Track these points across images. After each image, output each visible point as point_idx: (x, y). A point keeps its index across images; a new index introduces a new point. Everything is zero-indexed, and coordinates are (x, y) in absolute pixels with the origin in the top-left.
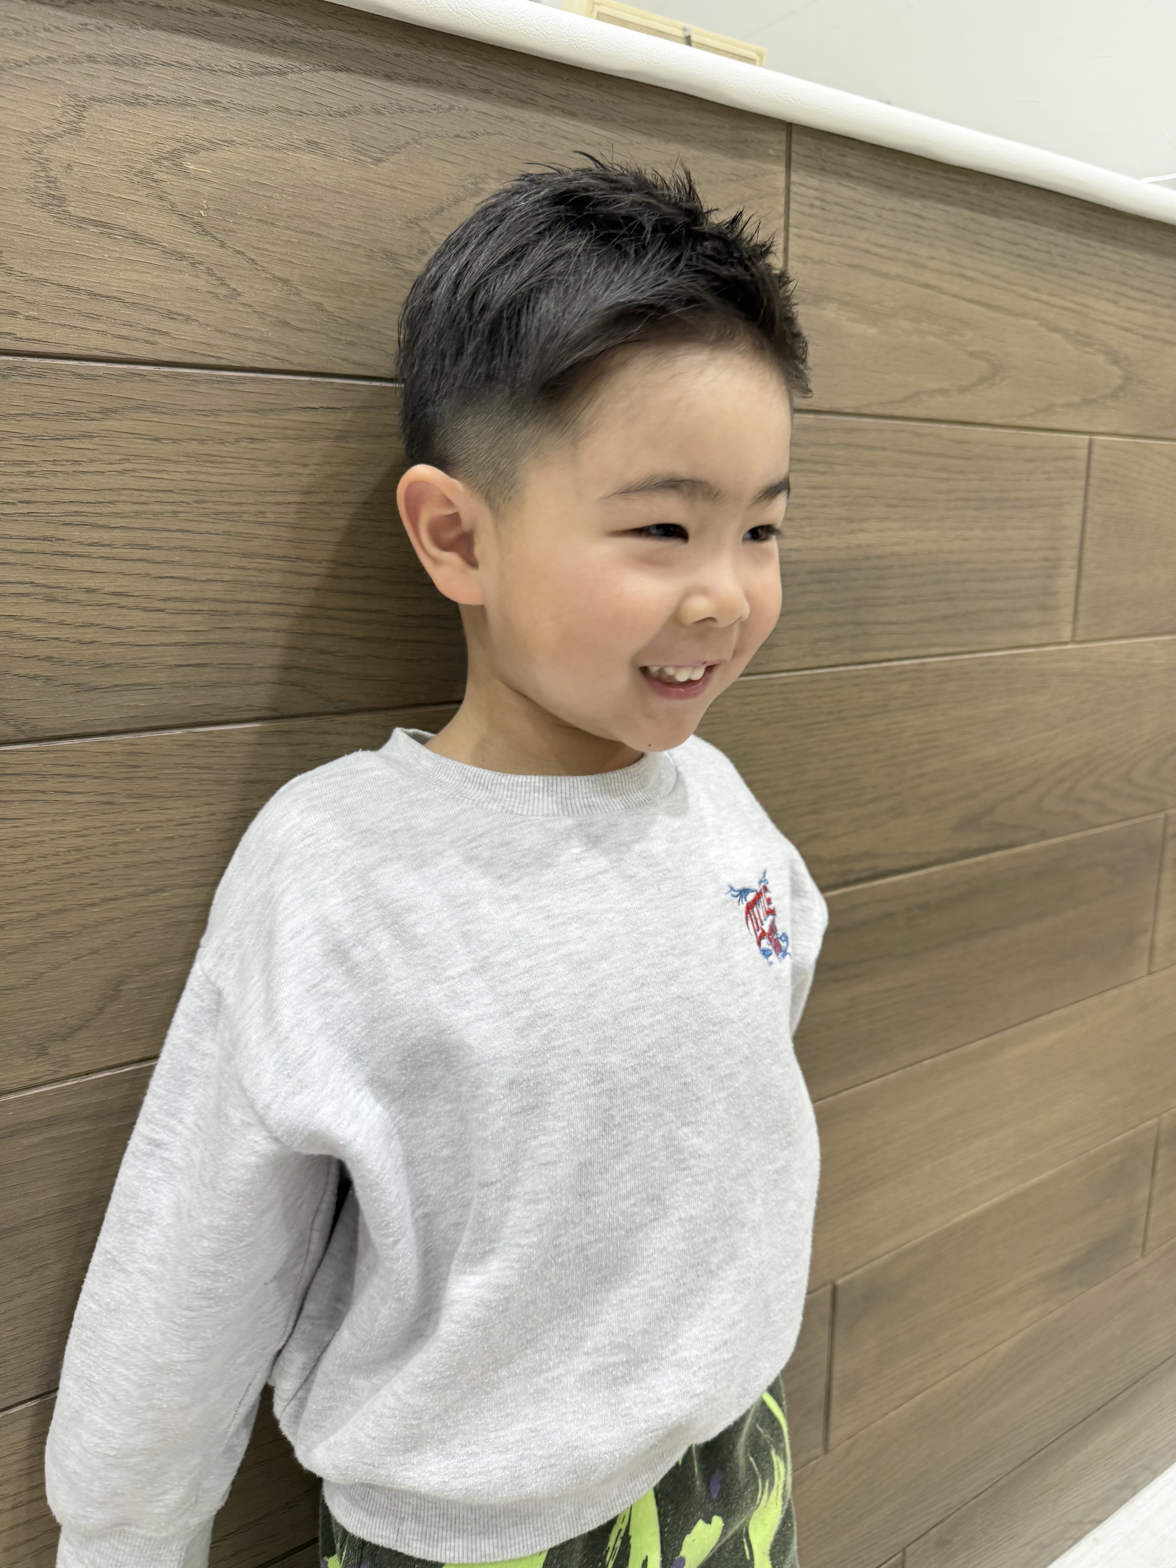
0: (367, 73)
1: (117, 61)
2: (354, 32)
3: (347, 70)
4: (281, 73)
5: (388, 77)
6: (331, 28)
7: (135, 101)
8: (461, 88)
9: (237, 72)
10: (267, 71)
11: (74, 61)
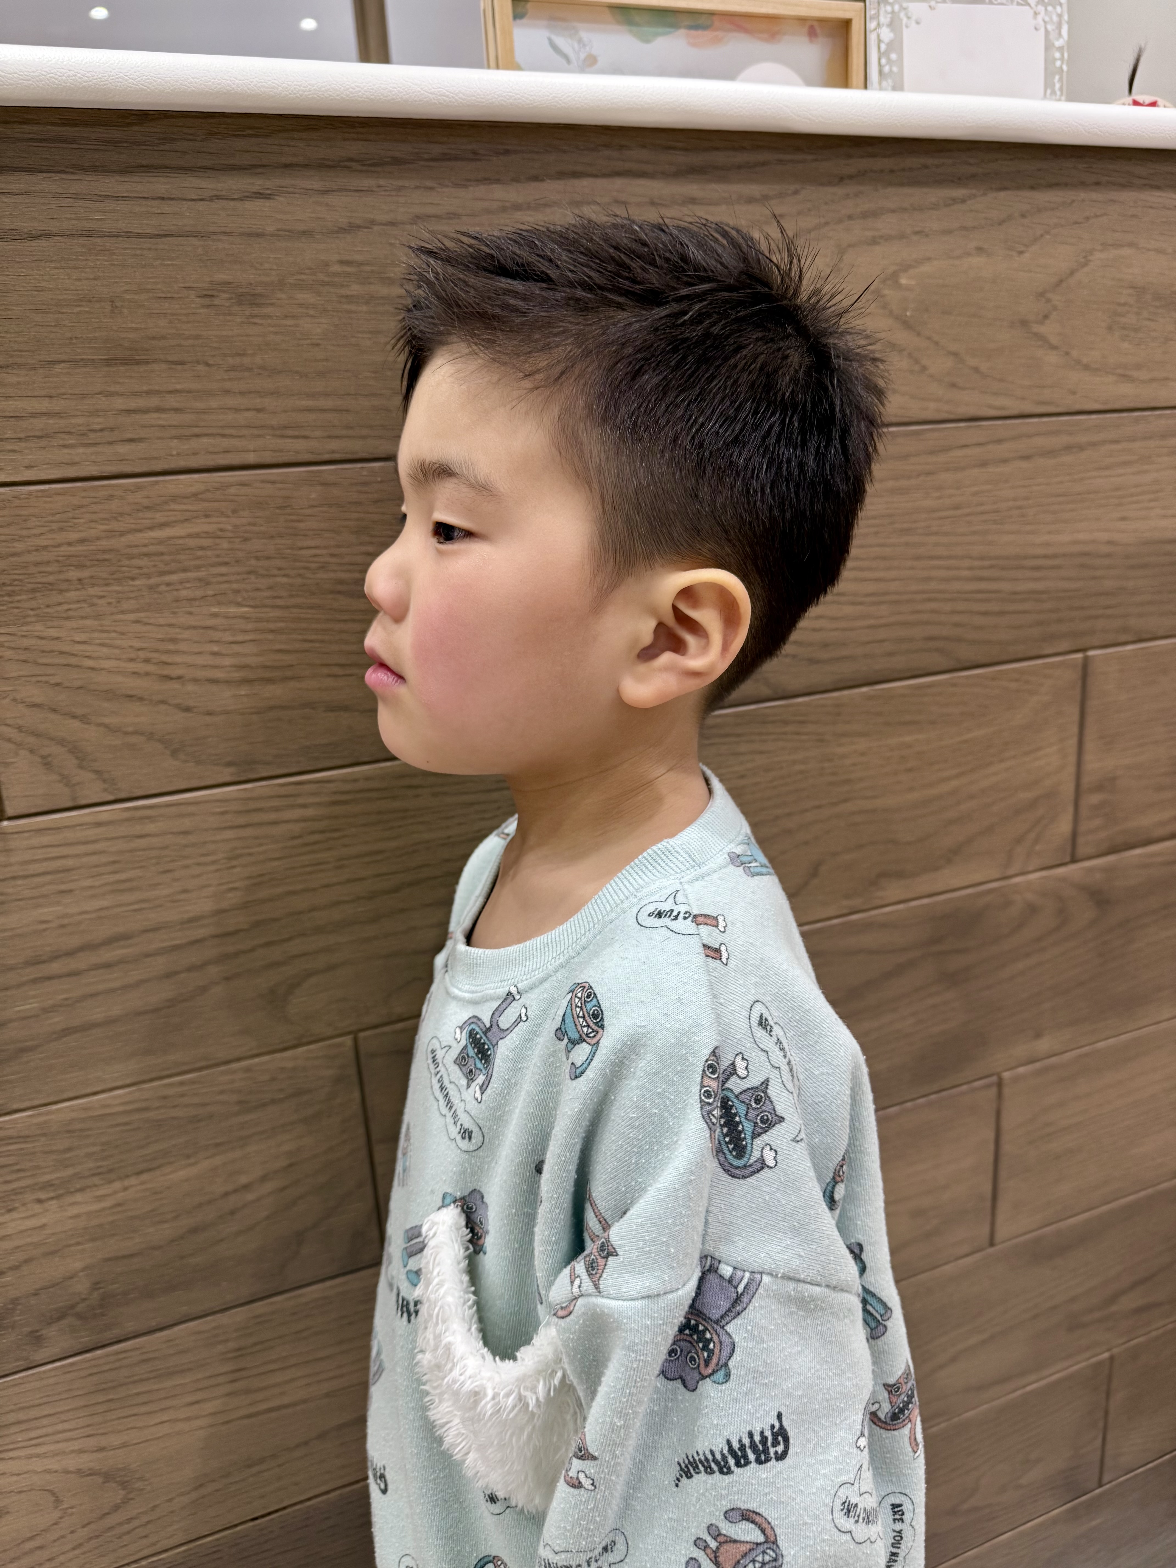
0: (1019, 188)
1: (865, 215)
2: (1011, 160)
3: (1005, 189)
4: (963, 201)
5: (1032, 188)
6: (997, 160)
7: (874, 241)
8: (1082, 185)
9: (935, 207)
10: (954, 201)
11: (840, 221)
